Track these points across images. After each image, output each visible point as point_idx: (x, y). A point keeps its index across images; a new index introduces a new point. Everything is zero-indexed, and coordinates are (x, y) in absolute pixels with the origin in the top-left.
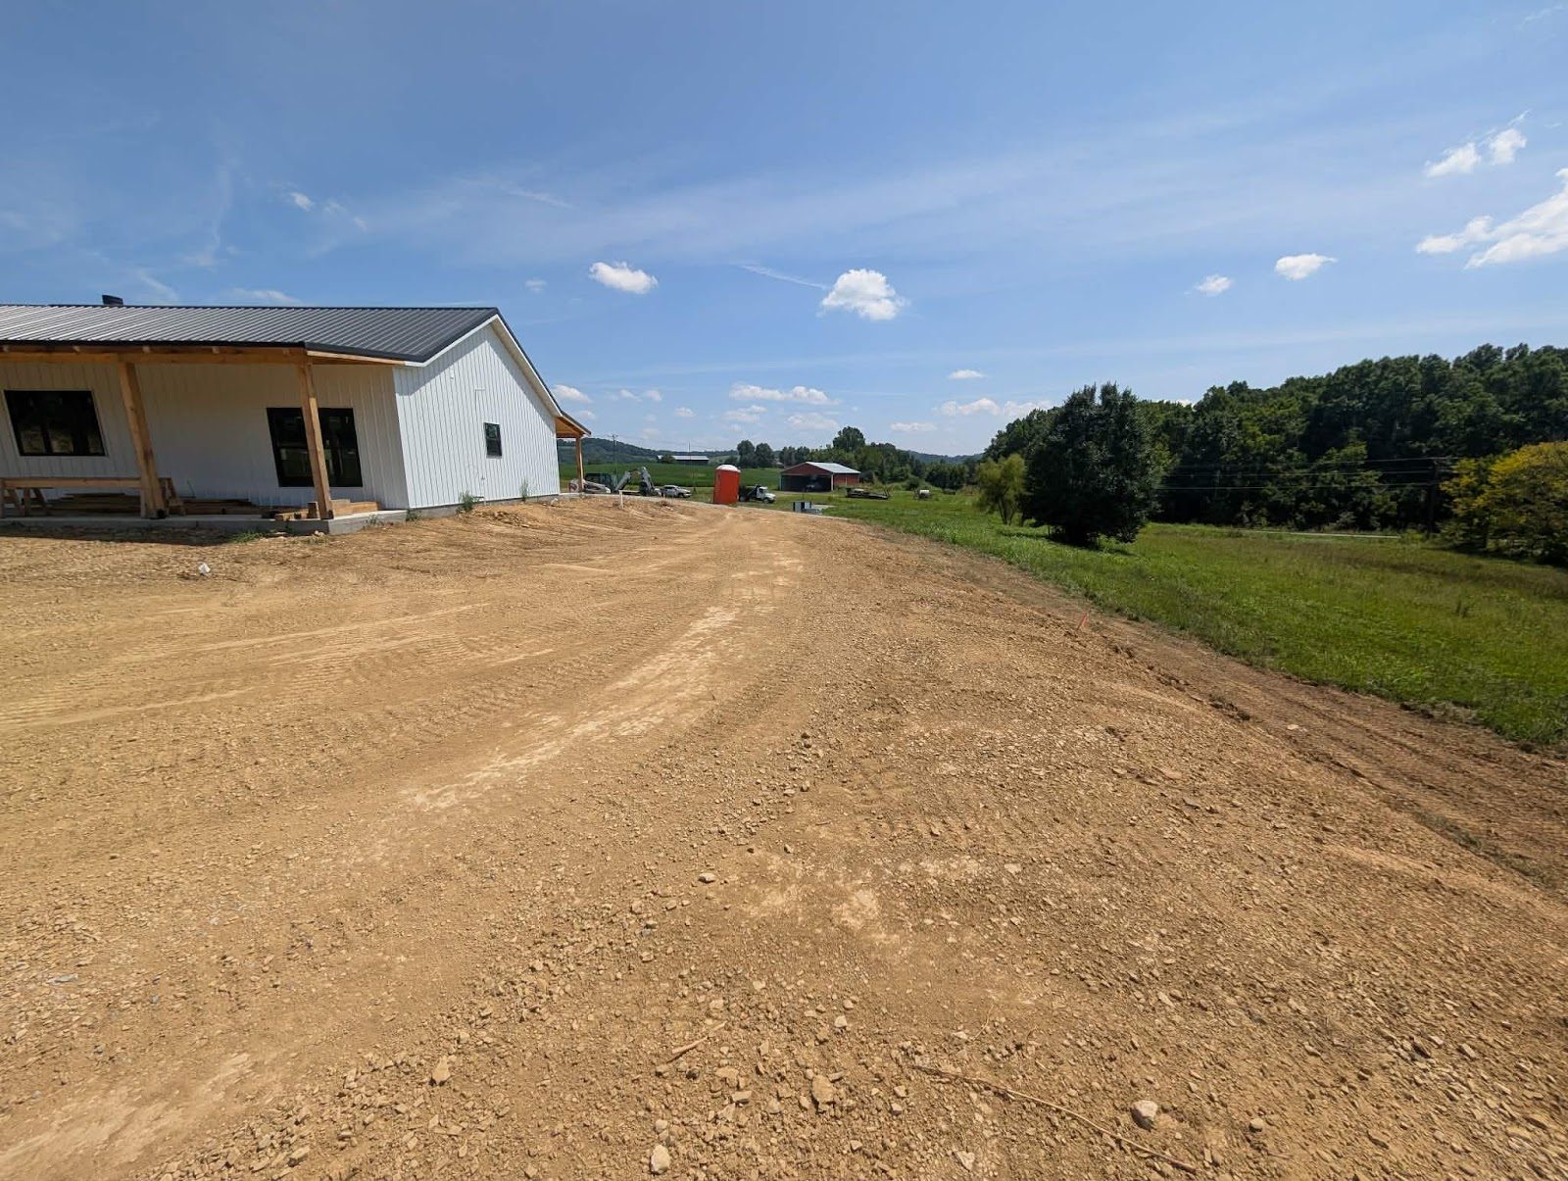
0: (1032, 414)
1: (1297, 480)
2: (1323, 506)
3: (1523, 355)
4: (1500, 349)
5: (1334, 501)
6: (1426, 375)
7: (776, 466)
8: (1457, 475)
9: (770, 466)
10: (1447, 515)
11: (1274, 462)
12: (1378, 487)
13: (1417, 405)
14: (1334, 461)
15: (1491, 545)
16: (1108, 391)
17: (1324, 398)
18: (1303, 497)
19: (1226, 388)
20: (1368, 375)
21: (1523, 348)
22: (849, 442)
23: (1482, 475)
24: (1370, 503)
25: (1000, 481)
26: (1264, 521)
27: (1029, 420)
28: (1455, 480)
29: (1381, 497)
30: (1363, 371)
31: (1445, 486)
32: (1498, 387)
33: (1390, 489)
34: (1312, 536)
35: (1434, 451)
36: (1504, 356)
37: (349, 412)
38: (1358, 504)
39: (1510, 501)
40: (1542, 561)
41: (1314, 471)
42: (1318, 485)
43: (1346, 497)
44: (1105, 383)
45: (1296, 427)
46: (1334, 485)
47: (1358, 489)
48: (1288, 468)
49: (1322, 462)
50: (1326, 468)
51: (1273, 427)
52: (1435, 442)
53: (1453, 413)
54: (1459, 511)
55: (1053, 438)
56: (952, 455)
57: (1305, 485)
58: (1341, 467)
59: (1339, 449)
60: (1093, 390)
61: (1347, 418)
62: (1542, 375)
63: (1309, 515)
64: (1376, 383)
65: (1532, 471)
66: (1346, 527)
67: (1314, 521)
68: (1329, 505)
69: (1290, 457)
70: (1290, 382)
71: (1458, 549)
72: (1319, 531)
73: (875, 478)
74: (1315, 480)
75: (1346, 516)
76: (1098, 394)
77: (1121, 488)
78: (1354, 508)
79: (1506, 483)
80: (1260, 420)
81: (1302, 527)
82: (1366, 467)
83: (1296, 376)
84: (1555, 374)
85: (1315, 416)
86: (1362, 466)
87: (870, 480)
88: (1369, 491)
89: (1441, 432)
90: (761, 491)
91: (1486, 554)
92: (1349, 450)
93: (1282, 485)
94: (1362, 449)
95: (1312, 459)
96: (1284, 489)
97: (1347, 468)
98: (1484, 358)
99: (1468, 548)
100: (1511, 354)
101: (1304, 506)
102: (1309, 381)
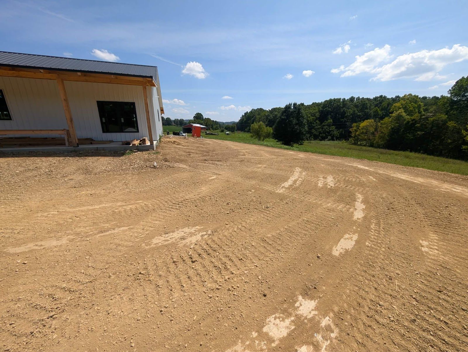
0: (252, 110)
1: (319, 128)
2: (325, 135)
3: (359, 99)
4: (355, 97)
5: (327, 134)
6: (343, 103)
7: (173, 125)
8: (353, 127)
9: (171, 125)
10: (351, 137)
11: (313, 124)
12: (335, 130)
13: (342, 111)
14: (326, 124)
15: (359, 143)
16: (295, 104)
17: (323, 108)
18: (320, 133)
19: (298, 104)
20: (332, 102)
21: (359, 97)
22: (198, 117)
23: (358, 127)
24: (334, 134)
25: (258, 129)
26: (313, 139)
27: (251, 112)
28: (352, 128)
29: (336, 133)
30: (331, 101)
31: (351, 130)
32: (356, 106)
33: (337, 130)
34: (323, 142)
35: (345, 122)
36: (356, 99)
37: (133, 104)
38: (332, 134)
39: (363, 133)
40: (370, 147)
41: (322, 126)
42: (323, 130)
43: (329, 132)
44: (294, 103)
45: (318, 115)
46: (327, 130)
47: (331, 130)
48: (317, 126)
49: (323, 124)
50: (324, 126)
51: (313, 115)
52: (345, 119)
53: (349, 112)
54: (353, 135)
55: (283, 117)
56: (224, 122)
57: (321, 130)
58: (327, 125)
59: (327, 121)
60: (291, 104)
61: (328, 113)
62: (364, 104)
63: (322, 137)
64: (333, 105)
65: (367, 126)
66: (329, 140)
67: (323, 139)
68: (326, 135)
69: (317, 122)
70: (313, 104)
71: (353, 144)
72: (325, 141)
73: (211, 129)
74: (323, 128)
75: (329, 137)
76: (292, 105)
77: (300, 131)
78: (331, 135)
79: (362, 129)
80: (310, 113)
81: (321, 140)
82: (333, 125)
83: (314, 102)
84: (367, 104)
85: (321, 112)
86: (331, 125)
87: (210, 129)
88: (334, 131)
89: (346, 117)
90: (181, 133)
91: (359, 145)
92: (329, 121)
93: (316, 130)
94: (332, 121)
95: (321, 123)
96: (316, 131)
97: (329, 125)
98: (352, 99)
99: (355, 144)
100: (357, 99)
101: (321, 135)
102: (317, 103)
